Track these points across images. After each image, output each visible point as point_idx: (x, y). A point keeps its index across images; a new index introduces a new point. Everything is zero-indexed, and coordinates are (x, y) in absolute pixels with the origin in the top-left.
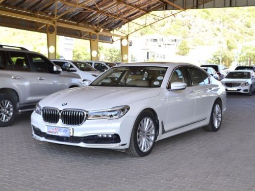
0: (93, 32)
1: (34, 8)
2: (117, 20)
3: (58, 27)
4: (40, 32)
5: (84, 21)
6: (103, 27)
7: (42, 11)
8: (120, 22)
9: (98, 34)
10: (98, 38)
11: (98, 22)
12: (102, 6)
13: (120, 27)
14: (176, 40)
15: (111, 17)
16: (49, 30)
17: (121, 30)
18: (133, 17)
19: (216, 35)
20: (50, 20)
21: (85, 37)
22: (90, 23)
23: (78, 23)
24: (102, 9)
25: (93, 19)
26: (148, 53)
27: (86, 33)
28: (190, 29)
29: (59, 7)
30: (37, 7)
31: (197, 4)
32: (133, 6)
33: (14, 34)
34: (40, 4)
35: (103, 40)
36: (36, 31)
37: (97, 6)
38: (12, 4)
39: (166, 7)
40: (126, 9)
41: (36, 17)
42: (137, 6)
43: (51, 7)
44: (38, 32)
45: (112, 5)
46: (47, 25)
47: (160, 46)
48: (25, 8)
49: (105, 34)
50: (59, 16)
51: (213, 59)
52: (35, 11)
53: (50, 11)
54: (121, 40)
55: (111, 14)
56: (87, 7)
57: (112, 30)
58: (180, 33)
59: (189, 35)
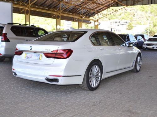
0: (80, 18)
1: (50, 7)
2: (93, 12)
3: (61, 16)
4: (53, 18)
5: (75, 12)
6: (85, 16)
7: (53, 8)
8: (94, 13)
9: (82, 19)
10: (82, 21)
11: (82, 13)
12: (84, 5)
13: (94, 15)
14: (126, 22)
15: (89, 10)
16: (57, 17)
17: (94, 17)
18: (100, 10)
19: (148, 19)
20: (58, 12)
21: (76, 20)
22: (79, 14)
23: (72, 14)
24: (84, 6)
25: (80, 12)
26: (111, 29)
27: (76, 18)
28: (134, 16)
29: (62, 6)
30: (51, 6)
31: (134, 3)
32: (100, 5)
33: (46, 20)
34: (52, 4)
35: (85, 22)
36: (51, 18)
37: (81, 5)
38: (38, 5)
39: (117, 5)
40: (97, 6)
41: (51, 11)
42: (102, 5)
43: (58, 6)
44: (52, 18)
45: (89, 4)
46: (56, 15)
47: (118, 25)
48: (45, 7)
49: (86, 19)
50: (62, 10)
51: (145, 32)
52: (50, 8)
53: (58, 8)
54: (95, 22)
55: (89, 9)
56: (76, 5)
57: (90, 17)
58: (129, 18)
59: (133, 20)
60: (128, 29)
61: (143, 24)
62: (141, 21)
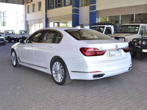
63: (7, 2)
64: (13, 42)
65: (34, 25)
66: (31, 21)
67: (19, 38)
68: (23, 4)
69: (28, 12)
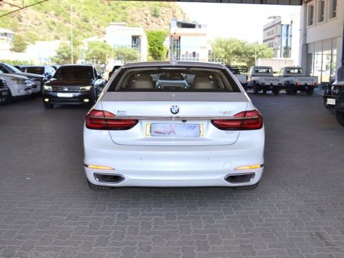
14: (6, 34)
28: (20, 21)
58: (8, 25)
59: (19, 28)
60: (16, 51)
61: (42, 40)
62: (37, 31)
63: (264, 1)
64: (269, 95)
65: (321, 53)
66: (314, 43)
67: (276, 84)
68: (301, 4)
69: (311, 23)
